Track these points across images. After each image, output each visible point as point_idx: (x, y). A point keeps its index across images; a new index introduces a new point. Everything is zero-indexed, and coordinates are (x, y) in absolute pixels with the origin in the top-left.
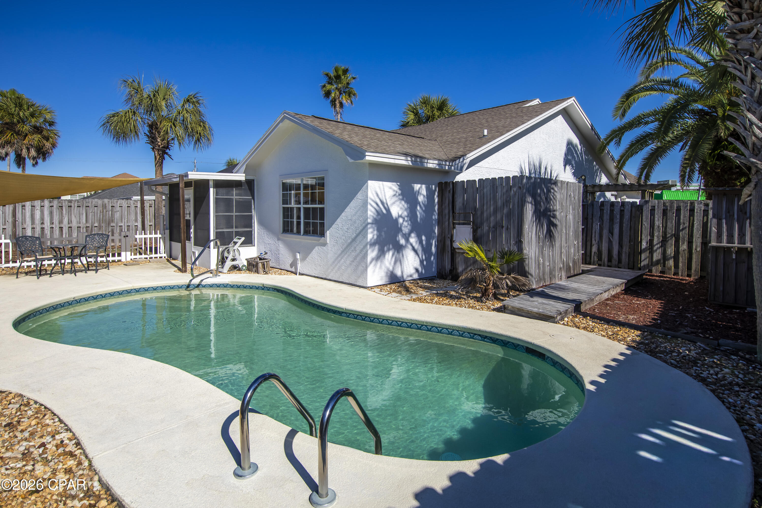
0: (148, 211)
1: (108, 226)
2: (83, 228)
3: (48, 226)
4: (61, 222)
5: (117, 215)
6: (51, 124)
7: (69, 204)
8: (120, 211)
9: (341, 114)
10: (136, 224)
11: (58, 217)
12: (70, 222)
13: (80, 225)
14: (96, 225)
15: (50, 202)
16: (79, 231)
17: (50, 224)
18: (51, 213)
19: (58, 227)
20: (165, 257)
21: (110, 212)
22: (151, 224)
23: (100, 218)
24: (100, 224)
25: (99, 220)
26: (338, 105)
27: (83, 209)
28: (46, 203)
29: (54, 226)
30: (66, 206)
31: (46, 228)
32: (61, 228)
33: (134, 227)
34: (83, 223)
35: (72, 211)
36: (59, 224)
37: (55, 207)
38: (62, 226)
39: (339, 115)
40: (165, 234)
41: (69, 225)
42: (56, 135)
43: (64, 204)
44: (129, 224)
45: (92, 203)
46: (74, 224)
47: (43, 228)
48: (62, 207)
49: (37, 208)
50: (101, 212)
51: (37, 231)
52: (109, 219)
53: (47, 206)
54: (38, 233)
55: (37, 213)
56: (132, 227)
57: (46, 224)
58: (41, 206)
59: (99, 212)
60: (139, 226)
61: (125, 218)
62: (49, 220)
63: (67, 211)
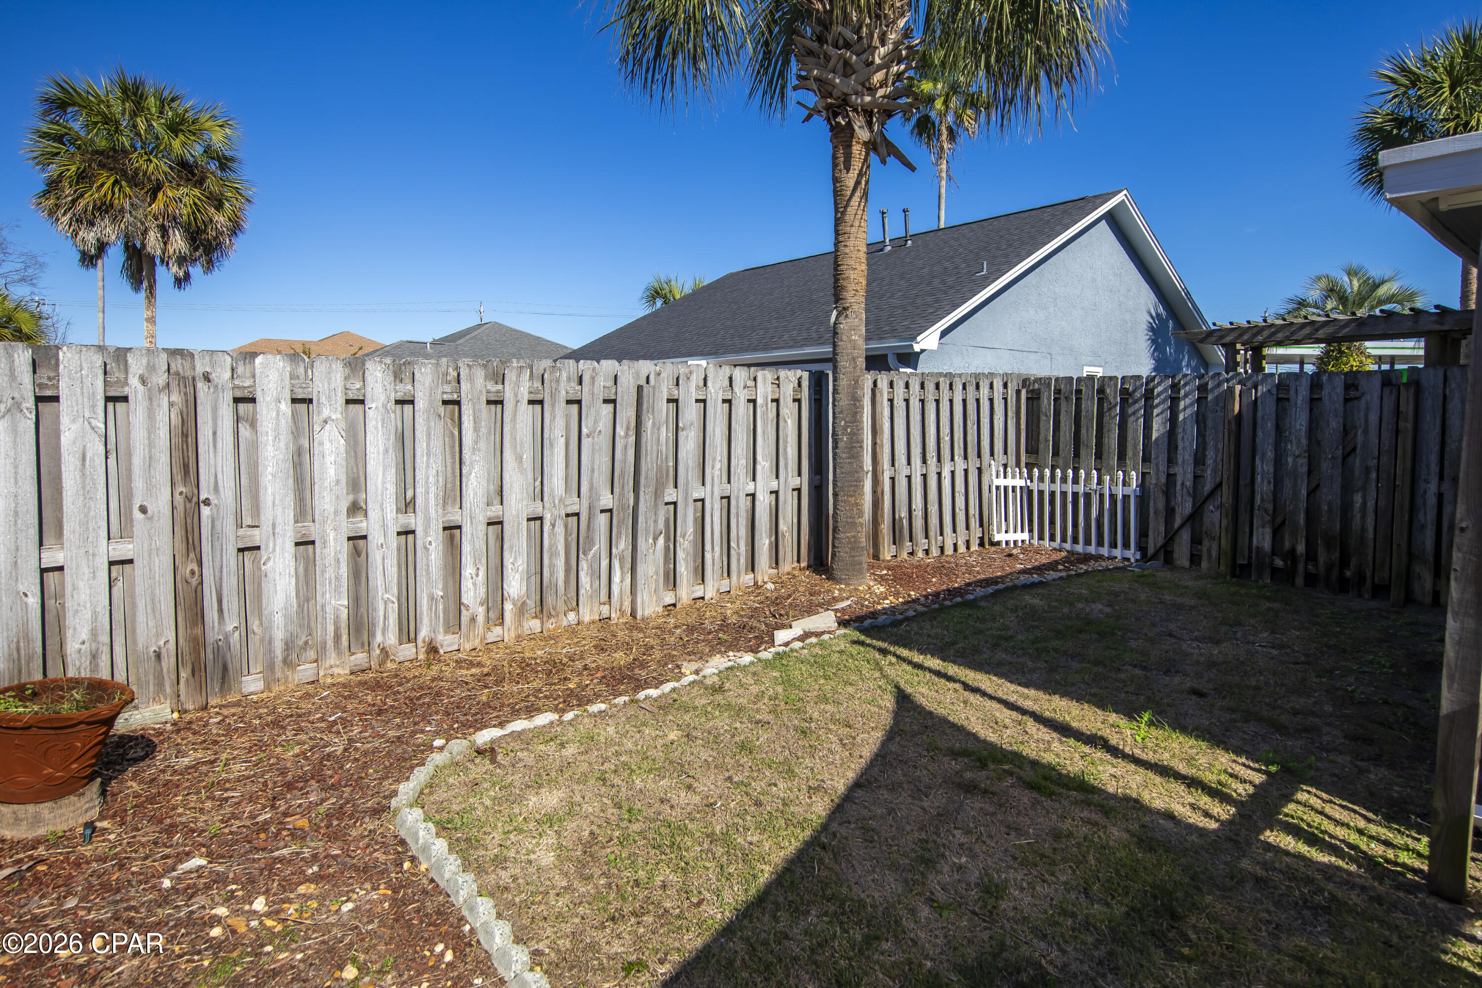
1: (656, 505)
2: (553, 525)
3: (384, 526)
4: (452, 493)
5: (692, 446)
7: (493, 387)
8: (698, 422)
10: (750, 485)
11: (437, 463)
12: (494, 491)
13: (539, 511)
14: (606, 500)
16: (535, 541)
17: (398, 511)
19: (436, 527)
24: (621, 495)
25: (623, 475)
29: (415, 520)
30: (474, 402)
32: (452, 530)
37: (421, 404)
38: (458, 517)
41: (495, 511)
43: (465, 386)
47: (357, 539)
48: (458, 403)
49: (326, 413)
50: (628, 428)
51: (330, 560)
52: (659, 469)
53: (383, 398)
54: (330, 573)
55: (327, 446)
56: (738, 498)
57: (374, 513)
58: (348, 402)
59: (620, 432)
60: (760, 497)
61: (714, 460)
62: (391, 489)
63: (484, 430)
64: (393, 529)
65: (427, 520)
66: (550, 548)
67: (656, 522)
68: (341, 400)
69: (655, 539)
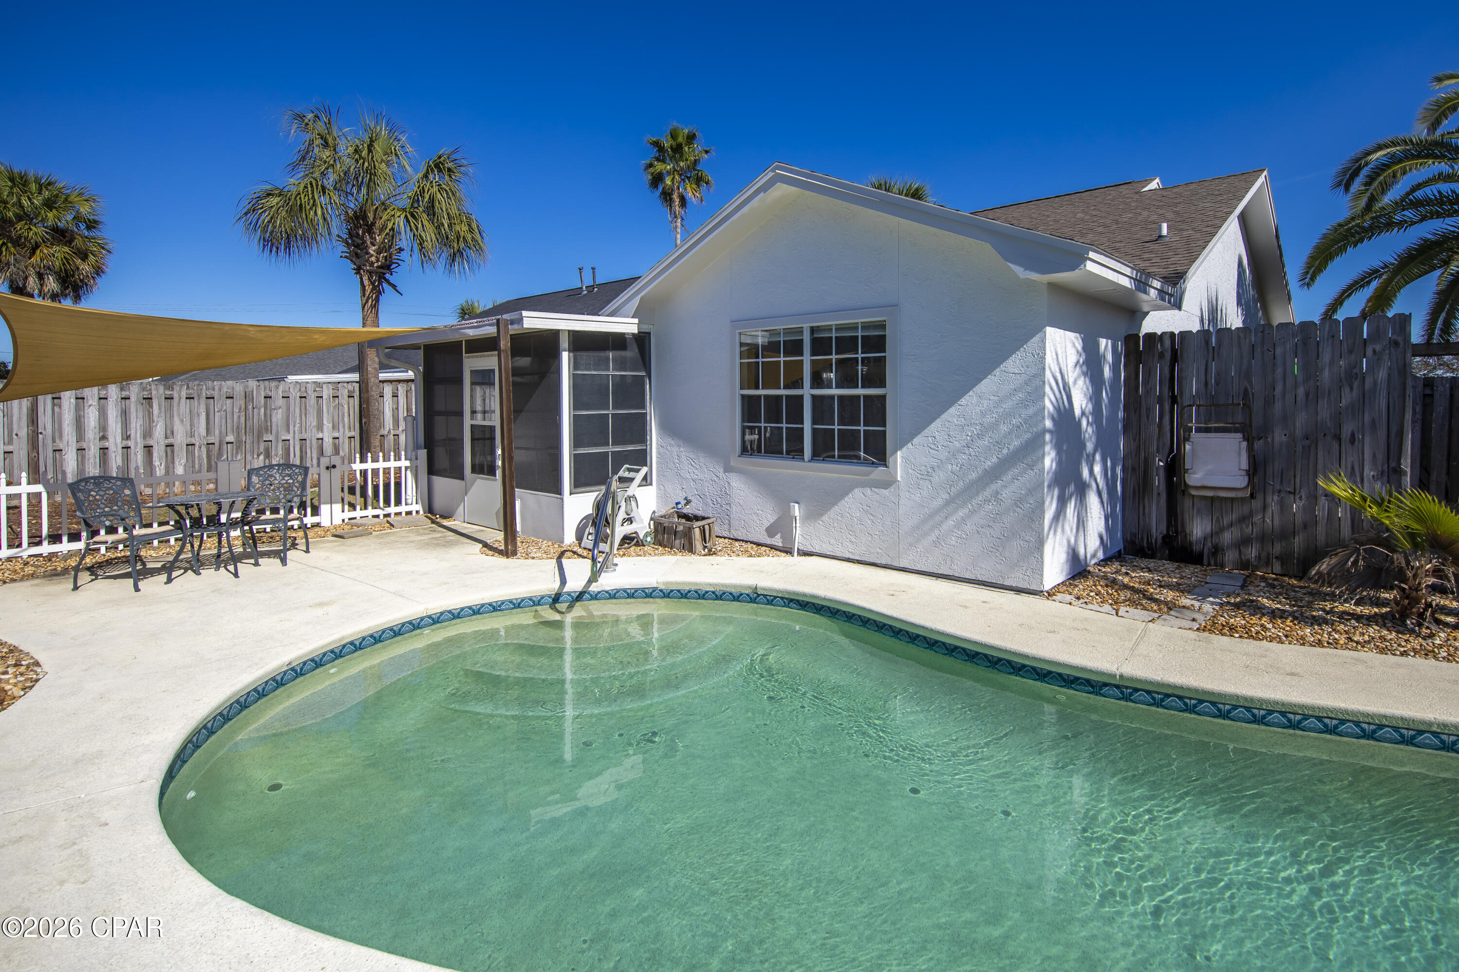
0: (346, 406)
2: (200, 448)
3: (116, 445)
4: (148, 433)
5: (278, 417)
6: (92, 225)
7: (168, 392)
8: (284, 408)
9: (682, 219)
10: (320, 436)
11: (140, 422)
12: (170, 433)
13: (193, 441)
14: (230, 438)
15: (122, 389)
16: (190, 454)
17: (123, 439)
18: (125, 414)
19: (140, 446)
20: (417, 512)
21: (262, 410)
22: (352, 434)
23: (239, 422)
24: (238, 436)
25: (238, 428)
26: (677, 201)
27: (199, 404)
28: (113, 391)
29: (130, 443)
30: (159, 398)
31: (112, 448)
32: (148, 448)
33: (314, 442)
34: (199, 434)
35: (175, 409)
36: (145, 437)
37: (133, 399)
38: (151, 443)
39: (679, 220)
40: (417, 459)
41: (168, 441)
42: (103, 248)
43: (154, 392)
44: (304, 436)
45: (220, 390)
46: (180, 439)
47: (104, 450)
48: (151, 399)
49: (90, 402)
50: (240, 409)
51: (92, 456)
52: (260, 426)
53: (115, 397)
54: (92, 460)
55: (91, 414)
56: (311, 441)
57: (111, 439)
58: (100, 399)
59: (236, 410)
60: (326, 439)
61: (295, 423)
62: (119, 431)
63: (163, 409)
64: (120, 446)
65: (136, 443)
66: (199, 457)
67: (258, 448)
68: (97, 398)
69: (258, 455)
